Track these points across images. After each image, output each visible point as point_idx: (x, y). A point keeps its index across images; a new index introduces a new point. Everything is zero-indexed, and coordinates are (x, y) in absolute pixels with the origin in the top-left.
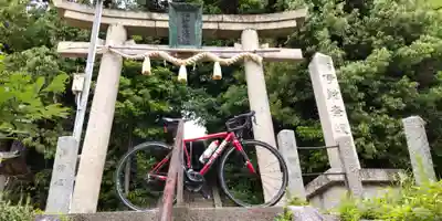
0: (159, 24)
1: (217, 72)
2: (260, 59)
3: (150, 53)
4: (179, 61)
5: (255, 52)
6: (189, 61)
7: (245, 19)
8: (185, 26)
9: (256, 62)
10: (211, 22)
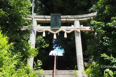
0: (47, 20)
1: (66, 36)
2: (79, 31)
3: (45, 30)
4: (54, 32)
5: (78, 29)
6: (57, 32)
7: (75, 16)
8: (56, 21)
9: (78, 32)
10: (64, 18)
